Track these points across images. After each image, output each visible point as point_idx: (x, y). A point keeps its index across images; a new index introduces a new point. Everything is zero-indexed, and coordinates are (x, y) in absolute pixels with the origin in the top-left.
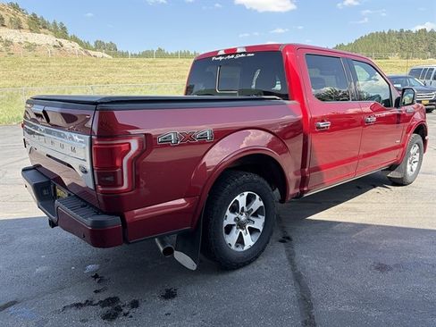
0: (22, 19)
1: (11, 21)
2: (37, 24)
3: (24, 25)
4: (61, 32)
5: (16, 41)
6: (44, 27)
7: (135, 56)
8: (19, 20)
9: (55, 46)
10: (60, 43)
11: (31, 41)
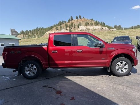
0: (93, 23)
1: (90, 24)
2: (97, 23)
3: (94, 24)
4: (103, 25)
5: (91, 29)
6: (99, 24)
7: (128, 29)
8: (92, 23)
9: (101, 29)
10: (102, 28)
11: (94, 28)
